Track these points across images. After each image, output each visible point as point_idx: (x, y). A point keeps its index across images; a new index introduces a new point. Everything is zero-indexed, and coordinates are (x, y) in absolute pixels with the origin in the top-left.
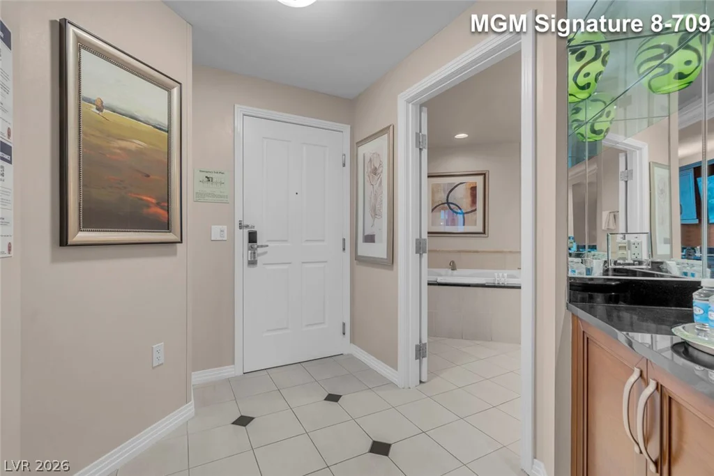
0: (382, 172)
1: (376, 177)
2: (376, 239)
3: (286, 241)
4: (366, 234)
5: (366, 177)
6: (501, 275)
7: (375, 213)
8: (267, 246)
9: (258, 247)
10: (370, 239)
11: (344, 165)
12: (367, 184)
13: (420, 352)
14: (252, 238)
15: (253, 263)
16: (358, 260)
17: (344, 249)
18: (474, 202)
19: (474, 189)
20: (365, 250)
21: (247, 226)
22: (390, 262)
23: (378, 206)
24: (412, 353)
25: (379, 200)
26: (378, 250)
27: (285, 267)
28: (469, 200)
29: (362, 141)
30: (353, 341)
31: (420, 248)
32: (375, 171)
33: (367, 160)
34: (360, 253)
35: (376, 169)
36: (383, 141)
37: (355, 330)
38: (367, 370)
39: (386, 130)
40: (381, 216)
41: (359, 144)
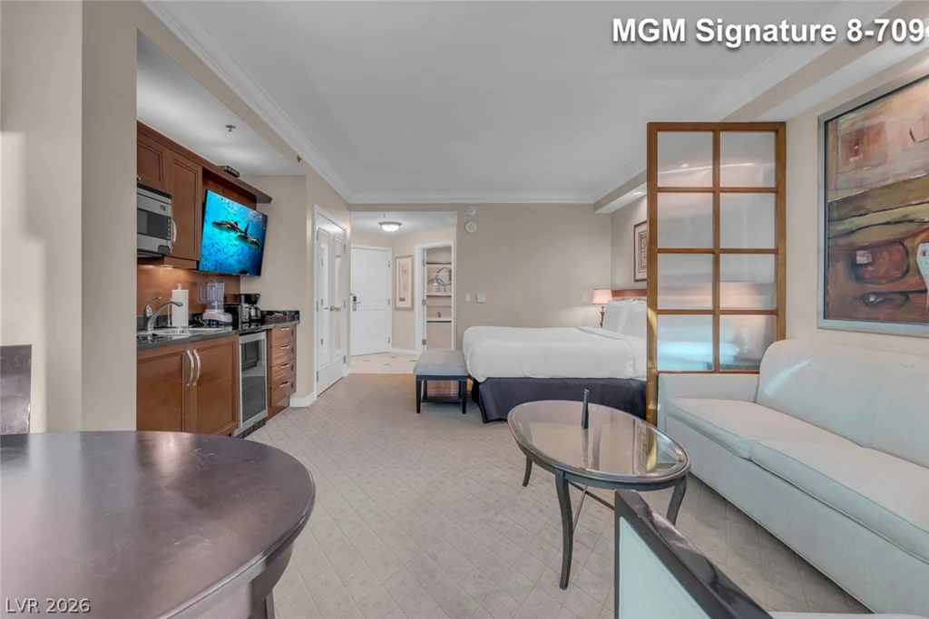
0: (408, 272)
1: (405, 274)
2: (405, 300)
3: (368, 301)
4: (400, 298)
5: (401, 273)
7: (405, 289)
8: (361, 303)
9: (357, 303)
10: (403, 300)
11: (390, 266)
12: (401, 278)
13: (424, 342)
14: (355, 299)
15: (355, 310)
16: (397, 309)
17: (389, 305)
18: (450, 279)
19: (450, 271)
20: (400, 304)
21: (352, 294)
22: (412, 308)
23: (406, 286)
24: (421, 343)
25: (407, 283)
26: (407, 304)
27: (367, 312)
28: (448, 277)
30: (393, 346)
31: (424, 303)
32: (405, 272)
33: (401, 266)
34: (398, 305)
35: (405, 270)
36: (409, 260)
37: (394, 340)
39: (410, 256)
40: (408, 290)
41: (397, 258)
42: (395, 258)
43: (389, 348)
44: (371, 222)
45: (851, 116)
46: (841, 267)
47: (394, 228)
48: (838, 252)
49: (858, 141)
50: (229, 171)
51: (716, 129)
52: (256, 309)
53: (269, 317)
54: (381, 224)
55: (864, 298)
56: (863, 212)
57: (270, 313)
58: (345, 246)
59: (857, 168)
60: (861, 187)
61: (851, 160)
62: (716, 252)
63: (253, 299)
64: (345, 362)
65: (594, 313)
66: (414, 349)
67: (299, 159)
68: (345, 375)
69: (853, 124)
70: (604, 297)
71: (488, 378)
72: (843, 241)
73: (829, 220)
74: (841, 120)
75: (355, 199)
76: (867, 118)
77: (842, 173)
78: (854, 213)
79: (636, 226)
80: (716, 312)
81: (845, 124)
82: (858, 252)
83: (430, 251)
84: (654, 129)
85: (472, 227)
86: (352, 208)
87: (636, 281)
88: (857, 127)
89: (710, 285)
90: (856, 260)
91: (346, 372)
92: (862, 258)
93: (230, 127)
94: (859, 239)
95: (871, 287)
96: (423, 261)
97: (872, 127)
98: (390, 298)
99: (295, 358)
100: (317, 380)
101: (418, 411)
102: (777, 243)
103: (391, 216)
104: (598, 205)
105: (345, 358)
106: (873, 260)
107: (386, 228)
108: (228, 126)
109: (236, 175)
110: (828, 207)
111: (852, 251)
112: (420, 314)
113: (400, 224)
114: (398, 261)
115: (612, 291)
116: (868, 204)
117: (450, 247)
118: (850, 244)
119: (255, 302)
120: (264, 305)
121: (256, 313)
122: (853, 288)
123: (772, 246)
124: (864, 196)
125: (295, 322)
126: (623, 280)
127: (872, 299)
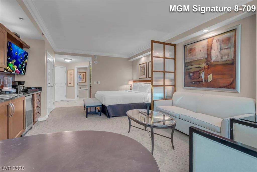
7: (71, 80)
10: (70, 83)
11: (65, 72)
12: (70, 76)
13: (78, 96)
16: (68, 86)
18: (84, 77)
19: (84, 75)
20: (69, 85)
22: (74, 86)
24: (77, 96)
25: (72, 78)
26: (72, 85)
28: (83, 77)
30: (67, 98)
31: (78, 84)
32: (71, 75)
33: (70, 73)
36: (72, 71)
37: (67, 96)
40: (72, 80)
41: (68, 70)
42: (67, 70)
43: (65, 99)
44: (61, 58)
45: (189, 45)
46: (187, 76)
47: (69, 61)
48: (187, 73)
49: (191, 51)
50: (16, 35)
51: (164, 44)
52: (24, 87)
53: (30, 90)
54: (64, 59)
55: (192, 82)
56: (192, 65)
57: (30, 88)
58: (54, 66)
59: (190, 56)
60: (191, 60)
61: (189, 54)
62: (164, 72)
63: (22, 83)
64: (54, 104)
65: (128, 87)
66: (74, 98)
67: (43, 34)
68: (54, 108)
69: (190, 47)
70: (131, 82)
71: (109, 105)
72: (188, 71)
73: (185, 66)
74: (187, 46)
75: (57, 50)
76: (192, 46)
77: (188, 57)
78: (190, 65)
79: (139, 65)
80: (164, 86)
81: (188, 47)
82: (191, 73)
83: (79, 68)
84: (152, 42)
85: (96, 62)
86: (56, 53)
87: (139, 78)
88: (191, 47)
89: (163, 80)
90: (190, 75)
91: (54, 107)
92: (191, 74)
93: (21, 19)
94: (191, 70)
95: (193, 80)
96: (77, 71)
97: (193, 48)
98: (66, 83)
99: (40, 104)
100: (48, 111)
101: (87, 117)
102: (175, 71)
103: (69, 57)
104: (129, 59)
105: (54, 102)
106: (194, 75)
107: (66, 61)
108: (20, 18)
109: (19, 37)
110: (185, 64)
111: (190, 73)
112: (76, 88)
113: (71, 60)
114: (68, 71)
115: (133, 81)
116: (193, 64)
117: (87, 68)
118: (189, 72)
119: (23, 84)
120: (26, 85)
121: (24, 88)
122: (189, 80)
123: (173, 71)
124: (192, 62)
125: (41, 91)
126: (136, 78)
127: (193, 83)
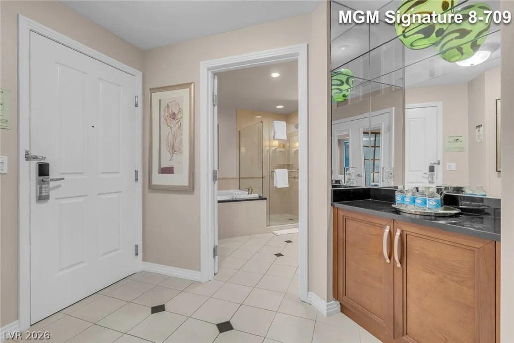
0: (182, 117)
1: (175, 121)
2: (175, 171)
3: (82, 173)
4: (162, 167)
5: (162, 120)
6: (237, 193)
7: (173, 149)
8: (63, 179)
9: (52, 180)
10: (168, 170)
11: (136, 106)
12: (163, 126)
13: (215, 252)
14: (43, 170)
16: (153, 188)
17: (136, 180)
20: (159, 179)
21: (35, 158)
22: (190, 189)
23: (176, 144)
24: (211, 253)
25: (178, 140)
26: (180, 179)
27: (81, 199)
29: (157, 88)
31: (215, 176)
32: (173, 116)
33: (163, 106)
34: (155, 182)
35: (174, 114)
36: (183, 93)
38: (167, 278)
39: (187, 85)
40: (181, 152)
41: (153, 90)
42: (149, 91)
43: (138, 265)
66: (197, 267)
98: (137, 167)
114: (156, 97)
